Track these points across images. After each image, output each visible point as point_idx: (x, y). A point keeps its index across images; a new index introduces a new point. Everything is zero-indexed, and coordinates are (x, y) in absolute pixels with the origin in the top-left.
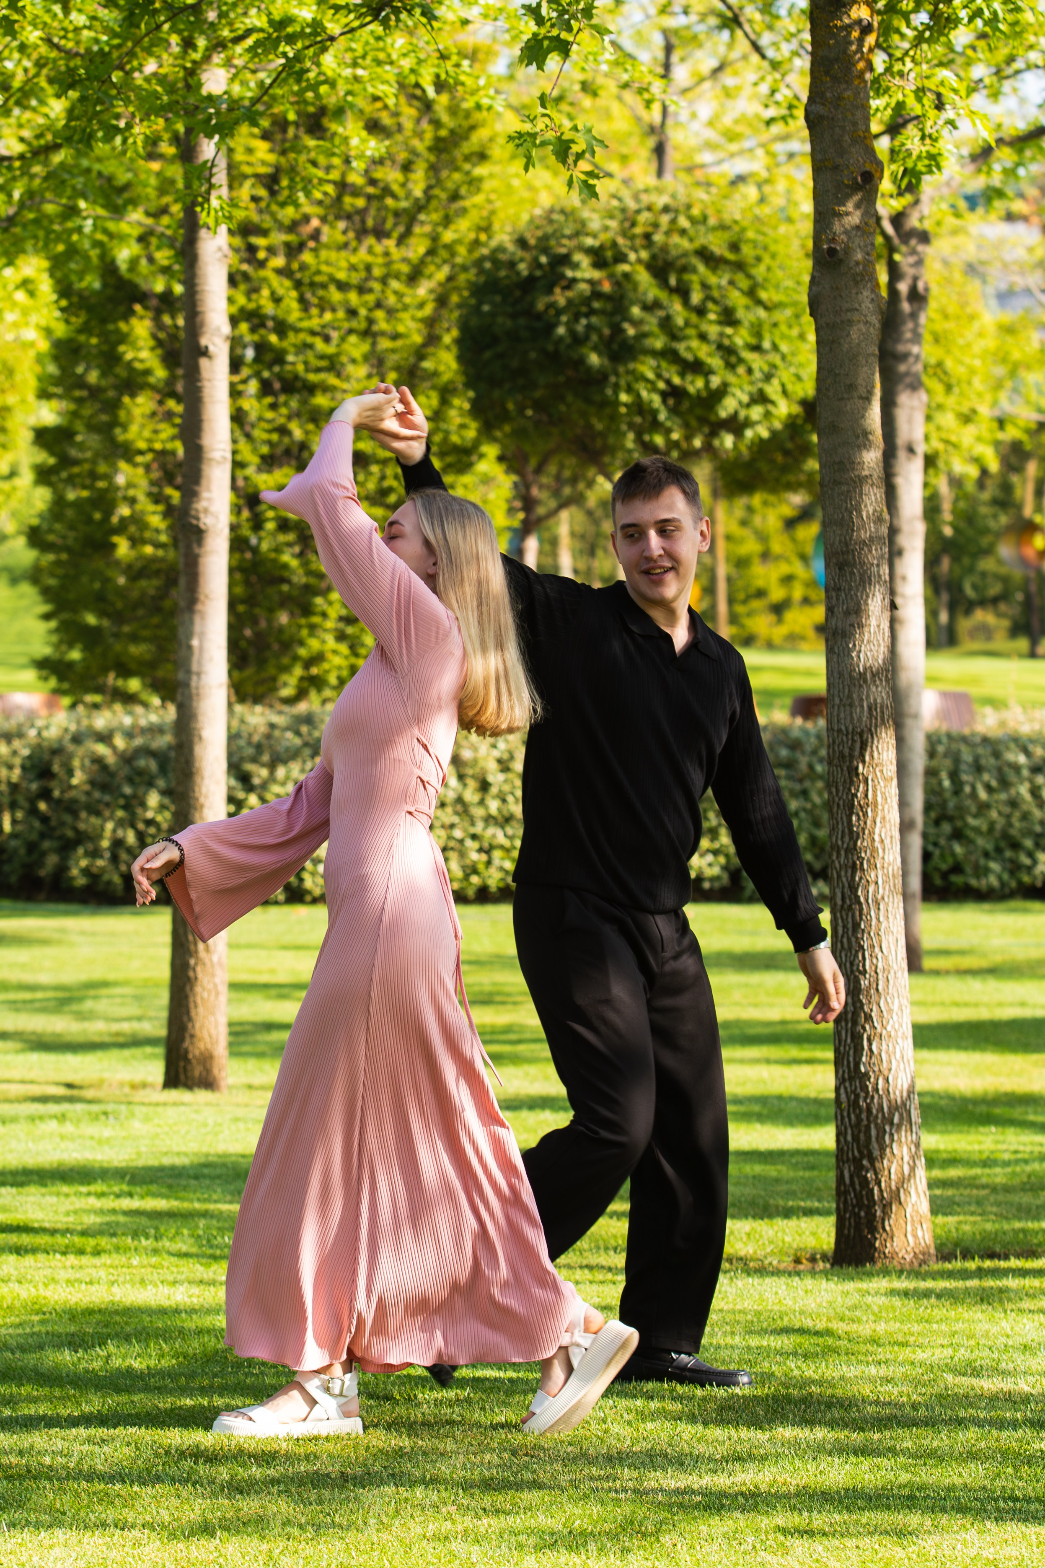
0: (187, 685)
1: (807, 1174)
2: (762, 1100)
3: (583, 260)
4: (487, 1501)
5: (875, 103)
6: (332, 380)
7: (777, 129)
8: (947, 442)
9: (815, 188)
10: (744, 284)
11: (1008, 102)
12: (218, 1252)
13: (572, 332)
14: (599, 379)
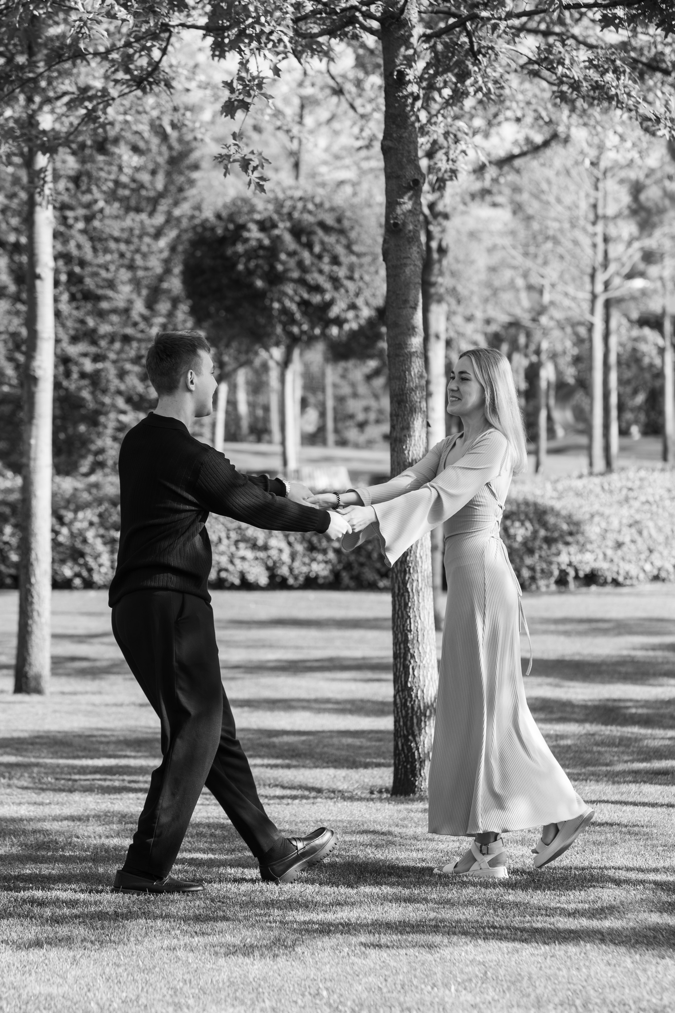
0: (27, 466)
1: (378, 744)
2: (352, 702)
3: (253, 227)
4: (197, 928)
5: (421, 140)
6: (110, 293)
7: (364, 153)
8: (458, 333)
9: (386, 188)
10: (344, 241)
11: (494, 140)
12: (45, 786)
13: (247, 268)
14: (261, 295)
